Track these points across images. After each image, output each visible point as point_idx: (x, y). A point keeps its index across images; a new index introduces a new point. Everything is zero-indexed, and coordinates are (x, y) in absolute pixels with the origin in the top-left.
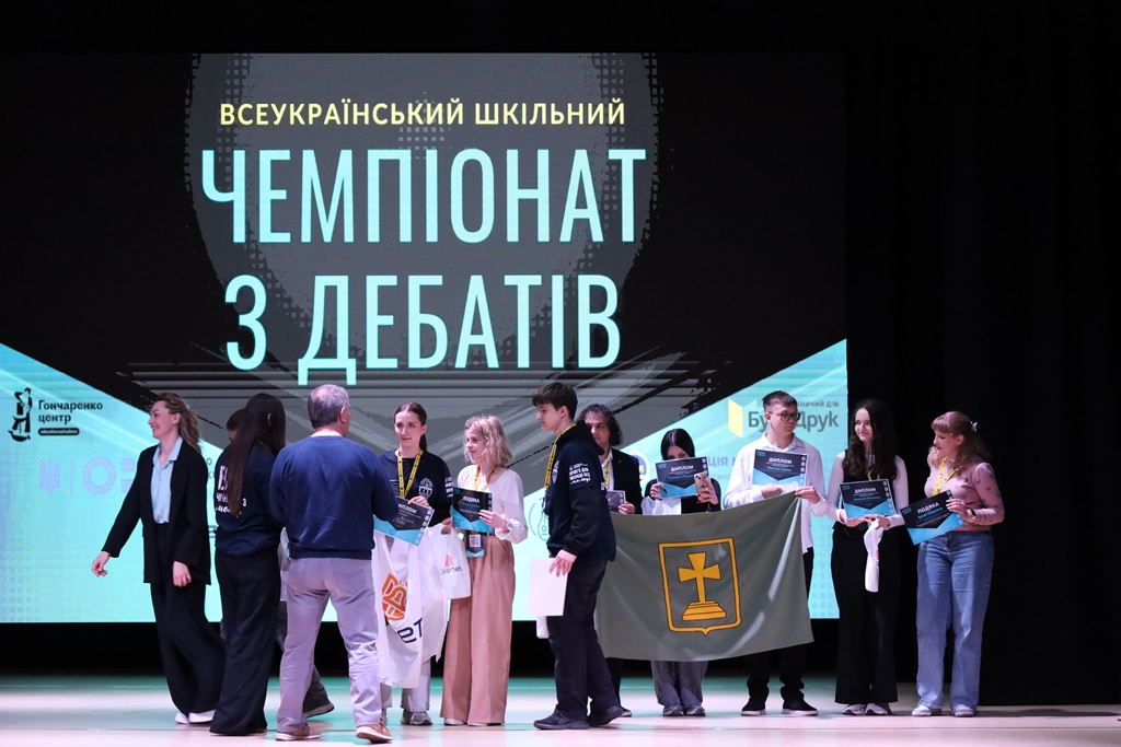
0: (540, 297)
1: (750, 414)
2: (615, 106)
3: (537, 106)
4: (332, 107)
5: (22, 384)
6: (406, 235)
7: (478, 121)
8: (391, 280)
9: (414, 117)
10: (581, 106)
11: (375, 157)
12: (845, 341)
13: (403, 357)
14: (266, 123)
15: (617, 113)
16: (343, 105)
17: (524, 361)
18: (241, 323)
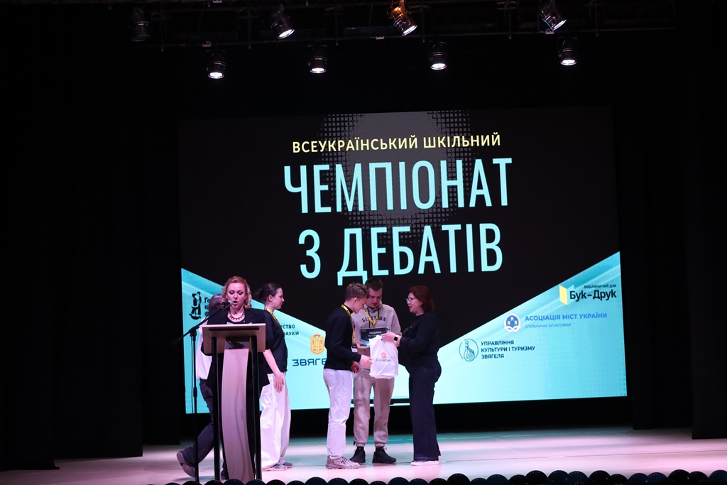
0: (461, 236)
1: (571, 292)
2: (495, 136)
3: (455, 137)
4: (350, 141)
5: (196, 290)
6: (390, 206)
7: (425, 147)
8: (384, 230)
9: (392, 145)
10: (478, 137)
11: (373, 167)
12: (618, 254)
13: (391, 270)
14: (316, 151)
15: (496, 140)
16: (355, 141)
17: (453, 269)
18: (307, 254)
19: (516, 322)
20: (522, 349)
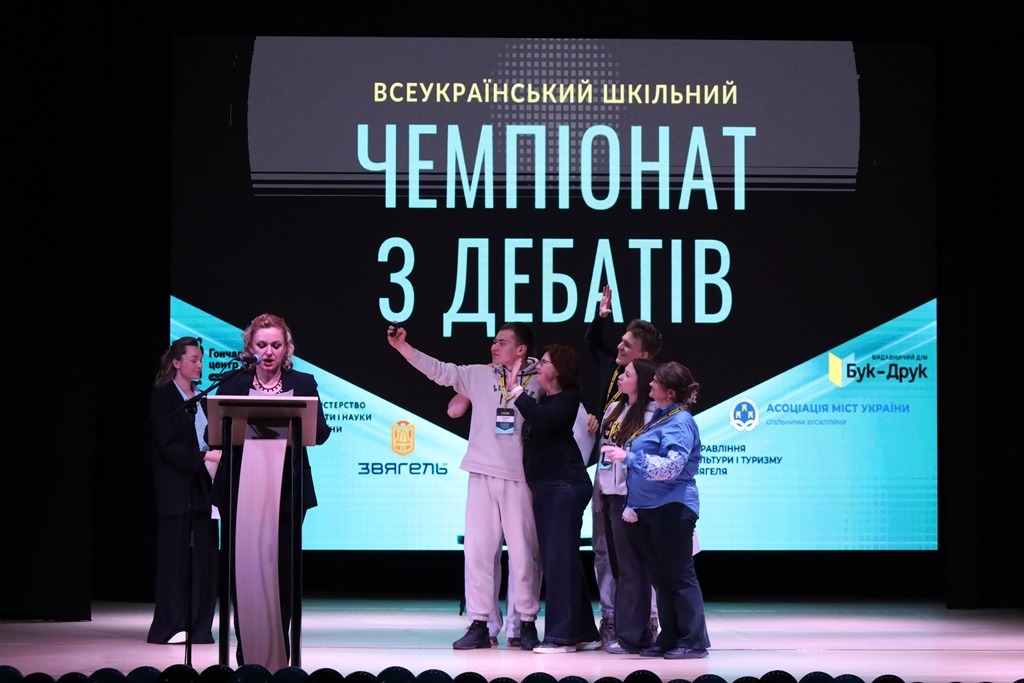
0: (661, 259)
1: (849, 365)
2: (729, 88)
3: (658, 87)
4: (475, 86)
6: (540, 202)
7: (606, 101)
8: (527, 243)
9: (548, 96)
10: (698, 87)
11: (513, 131)
12: (933, 303)
13: (538, 314)
14: (415, 100)
15: (731, 94)
16: (484, 85)
17: (646, 315)
18: (392, 280)
19: (750, 414)
20: (760, 460)
